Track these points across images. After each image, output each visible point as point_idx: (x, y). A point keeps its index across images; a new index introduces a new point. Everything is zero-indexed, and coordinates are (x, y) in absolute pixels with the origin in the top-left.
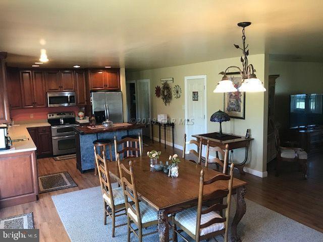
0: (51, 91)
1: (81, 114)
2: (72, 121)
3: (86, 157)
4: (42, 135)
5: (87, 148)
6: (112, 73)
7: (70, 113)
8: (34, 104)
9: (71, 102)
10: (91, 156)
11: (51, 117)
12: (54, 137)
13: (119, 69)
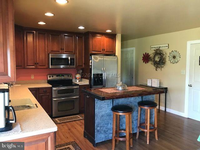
0: (52, 52)
1: (78, 76)
2: (69, 82)
3: (101, 127)
4: (43, 96)
5: (102, 116)
6: (109, 38)
7: (68, 75)
8: (36, 64)
9: (71, 64)
10: (106, 125)
11: (51, 78)
12: (55, 98)
13: (116, 35)
